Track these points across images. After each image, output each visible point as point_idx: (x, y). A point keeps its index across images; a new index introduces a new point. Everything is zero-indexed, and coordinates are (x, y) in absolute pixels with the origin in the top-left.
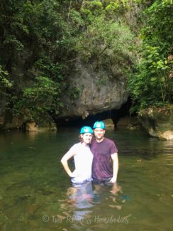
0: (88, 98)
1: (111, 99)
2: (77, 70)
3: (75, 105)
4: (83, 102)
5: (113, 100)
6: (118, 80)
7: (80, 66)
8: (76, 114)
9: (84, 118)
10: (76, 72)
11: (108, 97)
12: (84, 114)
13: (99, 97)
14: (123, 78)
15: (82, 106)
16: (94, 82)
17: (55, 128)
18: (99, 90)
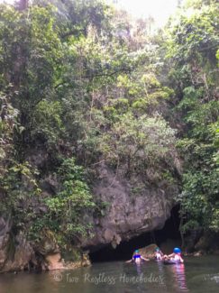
0: (119, 215)
1: (152, 214)
2: (101, 177)
3: (101, 227)
4: (113, 221)
5: (154, 215)
6: (156, 187)
7: (105, 171)
8: (102, 240)
9: (114, 246)
10: (100, 179)
11: (147, 212)
12: (114, 239)
13: (134, 211)
14: (162, 183)
15: (111, 227)
16: (126, 191)
17: (88, 262)
18: (133, 202)
